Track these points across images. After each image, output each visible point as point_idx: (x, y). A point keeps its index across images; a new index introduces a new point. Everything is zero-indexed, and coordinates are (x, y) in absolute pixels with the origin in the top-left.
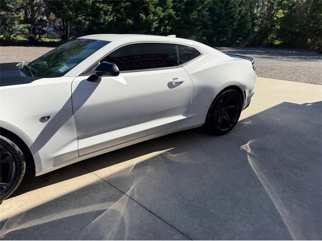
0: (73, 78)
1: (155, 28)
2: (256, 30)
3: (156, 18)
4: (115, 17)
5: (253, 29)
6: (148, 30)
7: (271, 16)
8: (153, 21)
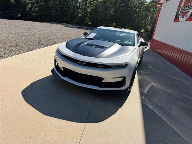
0: (136, 47)
2: (79, 15)
3: (31, 2)
5: (78, 14)
6: (24, 9)
7: (86, 9)
8: (29, 3)
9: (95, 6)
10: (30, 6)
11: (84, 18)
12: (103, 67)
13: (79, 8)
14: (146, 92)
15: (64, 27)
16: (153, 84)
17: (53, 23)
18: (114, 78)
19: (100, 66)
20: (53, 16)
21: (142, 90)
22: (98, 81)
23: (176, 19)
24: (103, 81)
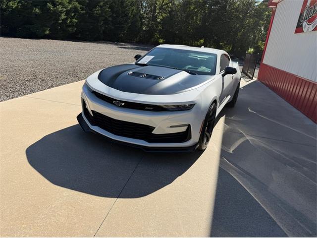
0: (218, 76)
1: (63, 20)
2: (144, 29)
4: (20, 4)
5: (141, 27)
6: (55, 21)
7: (155, 18)
8: (61, 12)
9: (170, 12)
10: (63, 16)
11: (151, 32)
12: (151, 109)
13: (143, 18)
14: (231, 151)
15: (118, 49)
16: (248, 138)
17: (101, 43)
18: (171, 127)
19: (148, 108)
20: (102, 32)
21: (225, 148)
22: (145, 131)
23: (299, 29)
24: (154, 132)
